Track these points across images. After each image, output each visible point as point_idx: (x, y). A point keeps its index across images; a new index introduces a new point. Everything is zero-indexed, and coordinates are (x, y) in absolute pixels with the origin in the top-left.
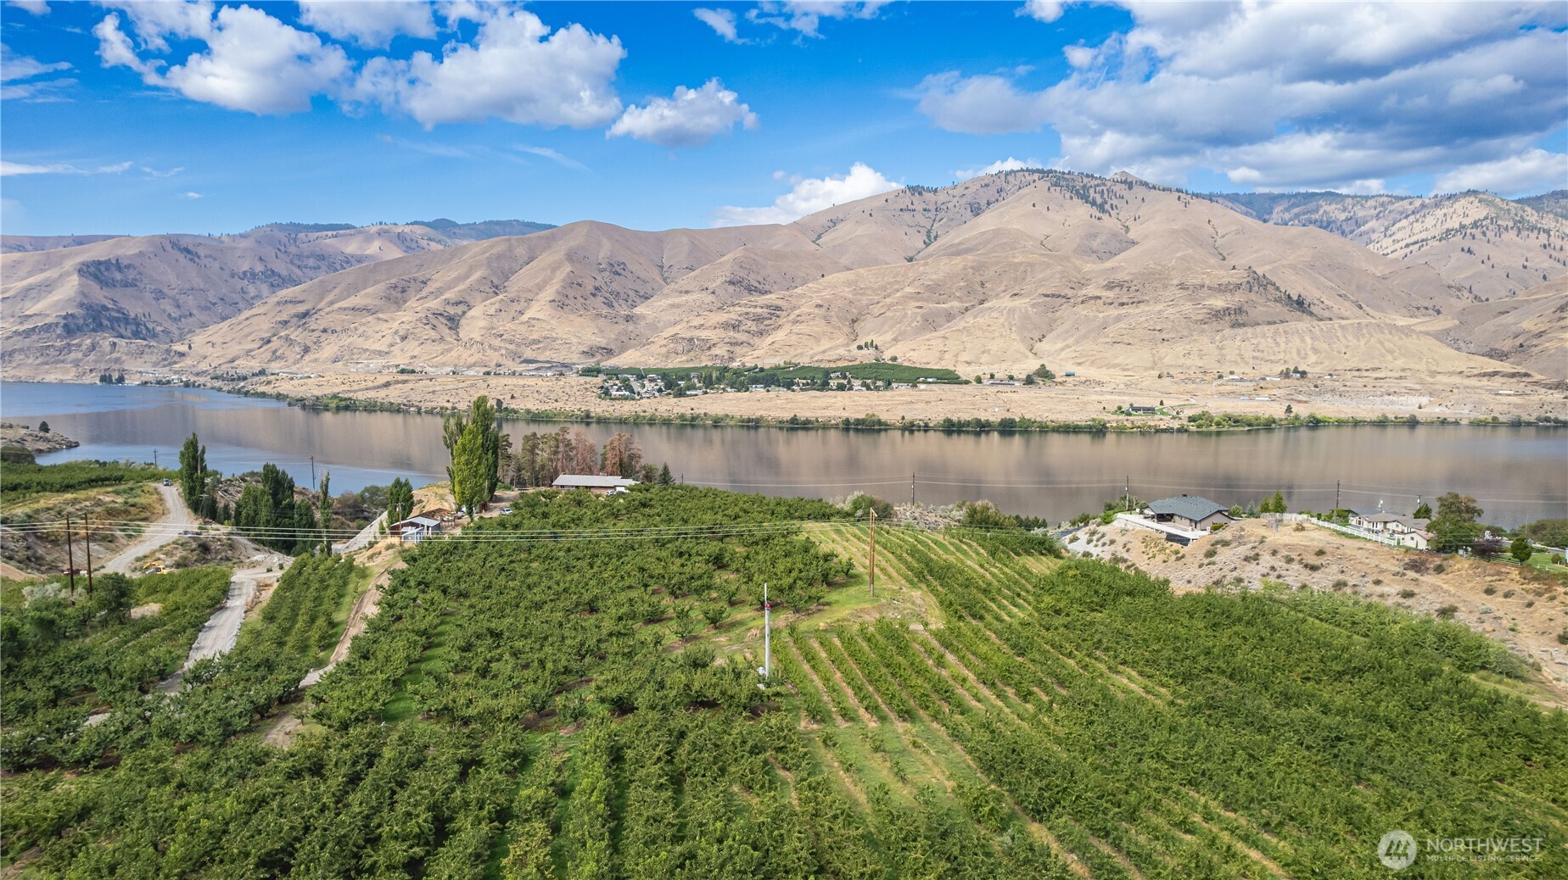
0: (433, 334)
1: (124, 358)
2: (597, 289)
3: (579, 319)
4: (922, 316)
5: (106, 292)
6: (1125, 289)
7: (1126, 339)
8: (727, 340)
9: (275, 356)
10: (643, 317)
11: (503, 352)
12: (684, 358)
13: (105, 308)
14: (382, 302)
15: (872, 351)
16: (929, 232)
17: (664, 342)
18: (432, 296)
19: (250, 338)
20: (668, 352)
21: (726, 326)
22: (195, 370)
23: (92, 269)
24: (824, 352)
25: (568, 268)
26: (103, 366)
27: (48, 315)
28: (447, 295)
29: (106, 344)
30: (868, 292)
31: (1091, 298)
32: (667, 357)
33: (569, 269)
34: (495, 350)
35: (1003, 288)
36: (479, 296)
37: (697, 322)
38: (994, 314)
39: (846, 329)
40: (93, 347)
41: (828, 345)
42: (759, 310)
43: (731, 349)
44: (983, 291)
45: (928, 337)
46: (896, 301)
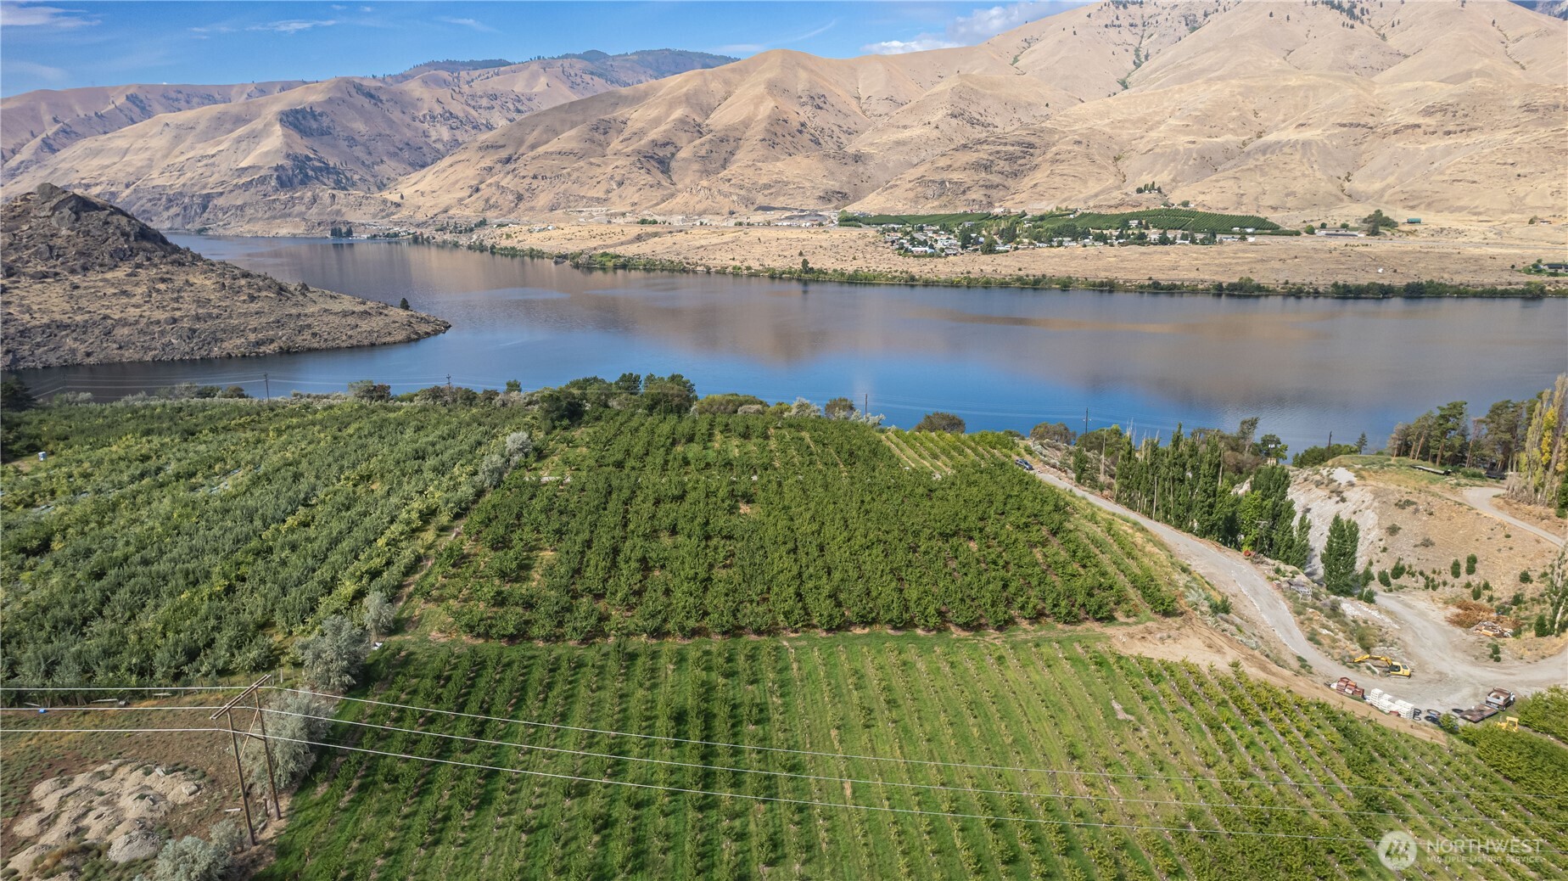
0: (650, 179)
1: (344, 210)
2: (802, 125)
3: (806, 160)
4: (1198, 153)
5: (306, 141)
6: (1450, 115)
7: (1469, 176)
8: (981, 183)
9: (491, 205)
11: (734, 198)
12: (935, 204)
13: (309, 158)
14: (587, 145)
15: (1154, 194)
16: (1137, 51)
17: (910, 185)
18: (636, 138)
19: (458, 186)
20: (916, 197)
21: (977, 167)
22: (414, 220)
23: (291, 119)
24: (1096, 195)
25: (771, 102)
26: (329, 218)
27: (260, 168)
28: (653, 136)
29: (325, 196)
30: (1126, 125)
31: (1407, 127)
32: (916, 202)
33: (773, 104)
34: (725, 196)
35: (1281, 117)
36: (683, 137)
37: (943, 162)
38: (1286, 150)
39: (1113, 169)
40: (314, 200)
41: (1098, 188)
43: (988, 192)
44: (1259, 120)
45: (1214, 177)
46: (1162, 135)
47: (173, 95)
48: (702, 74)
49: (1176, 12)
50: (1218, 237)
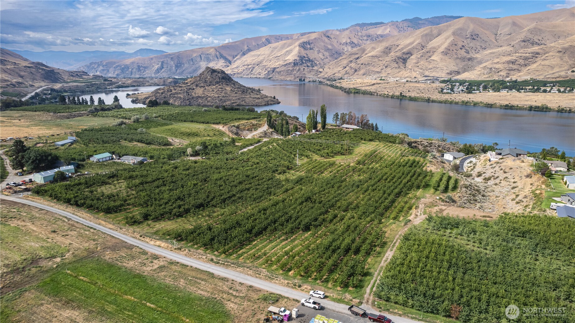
0: (396, 65)
1: (307, 73)
2: (463, 46)
3: (449, 60)
5: (306, 52)
8: (507, 68)
9: (347, 73)
10: (476, 58)
11: (418, 72)
12: (487, 76)
13: (304, 57)
14: (382, 54)
17: (480, 69)
18: (399, 51)
19: (340, 67)
20: (481, 74)
21: (509, 62)
22: (323, 77)
23: (302, 45)
24: (553, 73)
25: (452, 38)
26: (301, 75)
27: (290, 60)
28: (404, 51)
29: (302, 69)
32: (480, 76)
34: (415, 72)
36: (415, 51)
37: (496, 60)
40: (299, 70)
42: (528, 55)
47: (278, 38)
48: (431, 28)
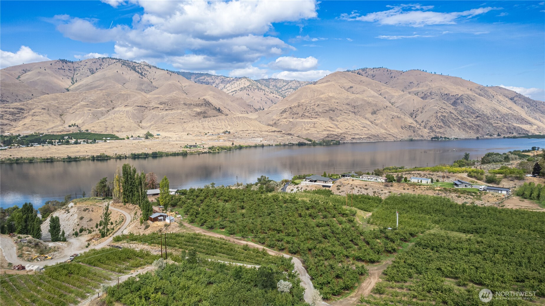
4: (92, 113)
6: (166, 105)
7: (172, 122)
15: (75, 127)
16: (72, 79)
24: (52, 128)
30: (64, 103)
31: (156, 108)
35: (120, 103)
38: (121, 113)
39: (59, 119)
41: (53, 125)
43: (2, 127)
44: (112, 104)
45: (97, 122)
46: (78, 107)
49: (86, 67)
50: (97, 141)
